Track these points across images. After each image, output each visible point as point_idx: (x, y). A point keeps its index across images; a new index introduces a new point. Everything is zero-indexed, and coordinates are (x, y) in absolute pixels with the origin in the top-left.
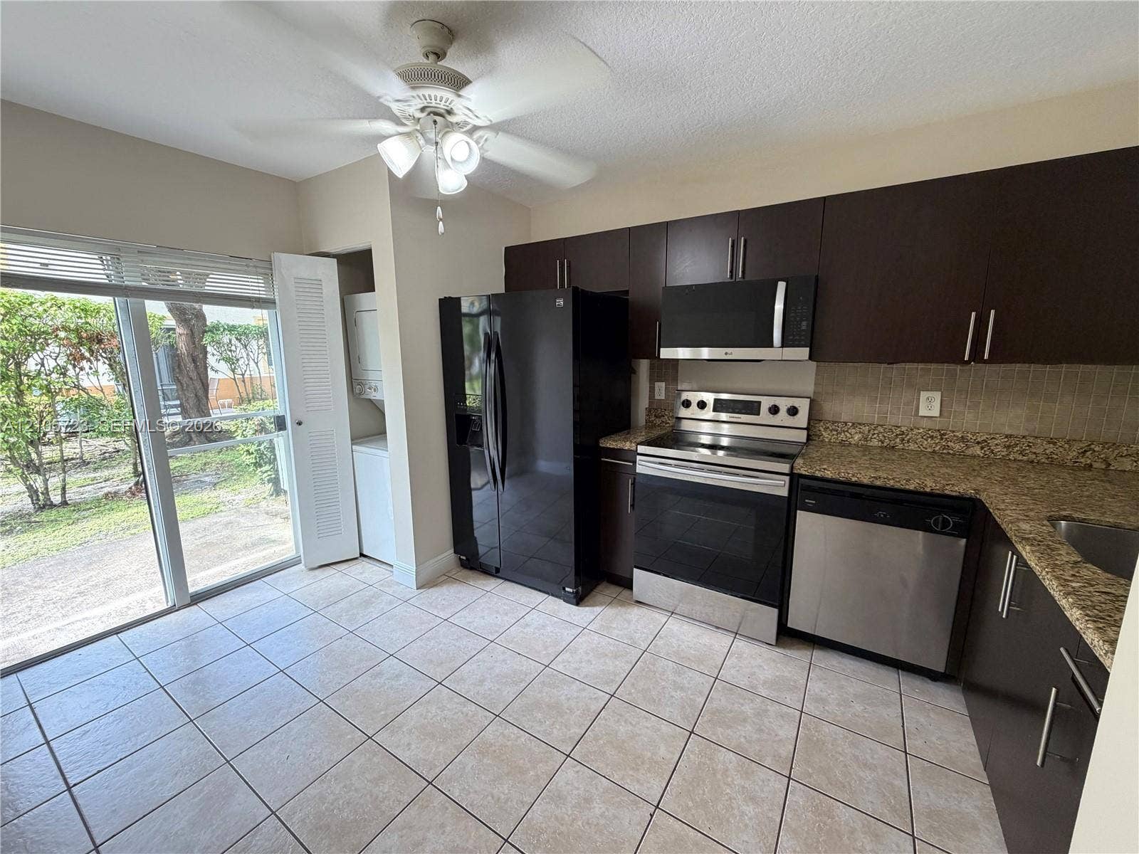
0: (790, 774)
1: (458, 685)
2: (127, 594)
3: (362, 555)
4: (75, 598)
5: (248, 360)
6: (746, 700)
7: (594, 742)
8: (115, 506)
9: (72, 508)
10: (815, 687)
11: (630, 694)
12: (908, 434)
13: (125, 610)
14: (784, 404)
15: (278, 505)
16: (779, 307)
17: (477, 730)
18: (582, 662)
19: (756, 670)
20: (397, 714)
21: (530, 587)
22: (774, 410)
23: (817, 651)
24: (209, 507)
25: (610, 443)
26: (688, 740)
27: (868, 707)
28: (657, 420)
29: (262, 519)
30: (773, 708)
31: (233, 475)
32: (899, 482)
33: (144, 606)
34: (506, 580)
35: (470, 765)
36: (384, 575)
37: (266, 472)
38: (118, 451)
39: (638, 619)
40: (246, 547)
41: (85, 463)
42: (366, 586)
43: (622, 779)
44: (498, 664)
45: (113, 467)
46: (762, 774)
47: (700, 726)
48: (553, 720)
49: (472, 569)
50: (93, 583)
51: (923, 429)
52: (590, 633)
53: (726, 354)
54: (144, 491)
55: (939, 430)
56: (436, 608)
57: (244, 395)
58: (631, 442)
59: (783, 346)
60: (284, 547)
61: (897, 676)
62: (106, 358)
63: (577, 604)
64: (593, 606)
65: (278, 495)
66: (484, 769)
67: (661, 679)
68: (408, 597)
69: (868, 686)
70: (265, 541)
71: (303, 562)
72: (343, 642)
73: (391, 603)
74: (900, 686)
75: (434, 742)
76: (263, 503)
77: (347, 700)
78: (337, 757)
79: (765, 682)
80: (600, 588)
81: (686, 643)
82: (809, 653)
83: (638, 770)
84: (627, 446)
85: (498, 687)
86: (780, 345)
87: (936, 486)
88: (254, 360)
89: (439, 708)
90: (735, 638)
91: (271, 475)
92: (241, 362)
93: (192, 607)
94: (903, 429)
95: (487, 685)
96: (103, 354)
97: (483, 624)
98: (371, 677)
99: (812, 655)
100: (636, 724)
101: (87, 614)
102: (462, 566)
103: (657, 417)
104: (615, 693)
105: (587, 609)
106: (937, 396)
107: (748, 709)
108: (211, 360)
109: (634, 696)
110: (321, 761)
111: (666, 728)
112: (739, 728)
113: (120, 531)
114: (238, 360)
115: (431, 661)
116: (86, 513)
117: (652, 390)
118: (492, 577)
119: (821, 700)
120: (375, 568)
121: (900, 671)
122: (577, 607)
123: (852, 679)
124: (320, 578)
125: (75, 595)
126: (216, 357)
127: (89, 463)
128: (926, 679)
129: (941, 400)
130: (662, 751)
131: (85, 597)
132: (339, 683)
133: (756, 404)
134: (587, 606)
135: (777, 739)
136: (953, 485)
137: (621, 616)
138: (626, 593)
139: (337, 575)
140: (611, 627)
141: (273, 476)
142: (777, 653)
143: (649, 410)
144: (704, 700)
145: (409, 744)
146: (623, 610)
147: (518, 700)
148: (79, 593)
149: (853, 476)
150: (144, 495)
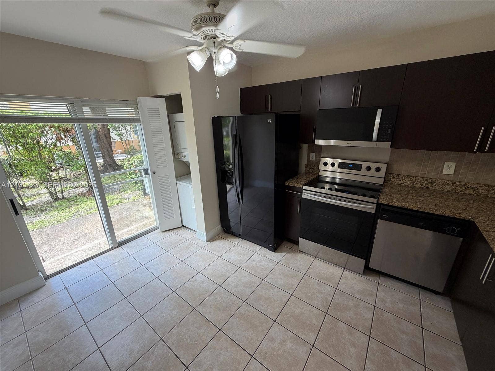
0: (370, 335)
1: (227, 287)
2: (93, 241)
3: (183, 226)
4: (75, 241)
5: (127, 135)
6: (350, 300)
7: (285, 316)
8: (82, 199)
9: (67, 200)
10: (381, 295)
11: (299, 294)
12: (435, 182)
13: (94, 247)
14: (374, 166)
15: (146, 200)
16: (378, 121)
17: (236, 308)
18: (278, 279)
19: (354, 285)
20: (204, 299)
21: (254, 243)
22: (369, 169)
23: (381, 277)
24: (119, 200)
25: (290, 183)
26: (325, 317)
27: (405, 305)
28: (311, 170)
29: (141, 208)
30: (362, 304)
31: (126, 185)
32: (432, 210)
33: (100, 246)
34: (243, 239)
35: (235, 323)
36: (192, 235)
37: (140, 186)
38: (80, 174)
39: (301, 259)
40: (136, 220)
41: (68, 180)
42: (185, 240)
43: (298, 333)
44: (243, 278)
45: (79, 181)
46: (358, 334)
47: (330, 310)
48: (268, 304)
49: (228, 233)
50: (80, 235)
51: (444, 180)
52: (281, 265)
53: (348, 143)
54: (93, 192)
55: (452, 181)
56: (215, 251)
57: (127, 149)
58: (300, 184)
59: (377, 141)
60: (151, 220)
61: (418, 291)
62: (71, 138)
63: (274, 252)
64: (281, 253)
65: (145, 195)
66: (241, 325)
67: (312, 288)
68: (203, 246)
69: (404, 295)
70: (142, 218)
71: (159, 228)
72: (179, 266)
73: (196, 248)
74: (420, 296)
75: (220, 312)
76: (140, 199)
77: (184, 292)
78: (182, 317)
79: (358, 291)
80: (283, 243)
81: (322, 271)
82: (378, 278)
83: (305, 329)
84: (298, 185)
85: (244, 289)
86: (376, 140)
87: (451, 214)
88: (129, 134)
89: (221, 297)
90: (344, 270)
91: (142, 188)
92: (124, 135)
93: (119, 248)
94: (433, 180)
95: (239, 287)
96: (70, 137)
97: (235, 259)
98: (192, 282)
99: (379, 279)
100: (302, 308)
101: (80, 249)
102: (224, 232)
103: (310, 169)
104: (293, 294)
105: (279, 254)
106: (454, 165)
107: (351, 303)
108: (112, 135)
109: (301, 295)
110: (177, 318)
111: (315, 310)
112: (347, 313)
113: (86, 211)
114: (123, 134)
115: (215, 276)
116: (72, 203)
117: (309, 156)
118: (237, 237)
119: (383, 301)
120: (189, 232)
121: (420, 289)
122: (274, 253)
123: (397, 292)
124: (167, 236)
125: (74, 240)
126: (114, 133)
127: (69, 179)
128: (432, 293)
129: (456, 166)
130: (314, 322)
131: (78, 241)
132: (180, 284)
133: (360, 165)
134: (279, 252)
135: (364, 318)
136: (460, 214)
137: (294, 258)
138: (295, 246)
139: (173, 235)
140: (289, 263)
141: (143, 188)
142: (363, 278)
143: (307, 165)
144: (332, 299)
145: (210, 312)
146: (294, 254)
147: (252, 295)
148: (76, 239)
149: (409, 206)
150: (93, 194)
